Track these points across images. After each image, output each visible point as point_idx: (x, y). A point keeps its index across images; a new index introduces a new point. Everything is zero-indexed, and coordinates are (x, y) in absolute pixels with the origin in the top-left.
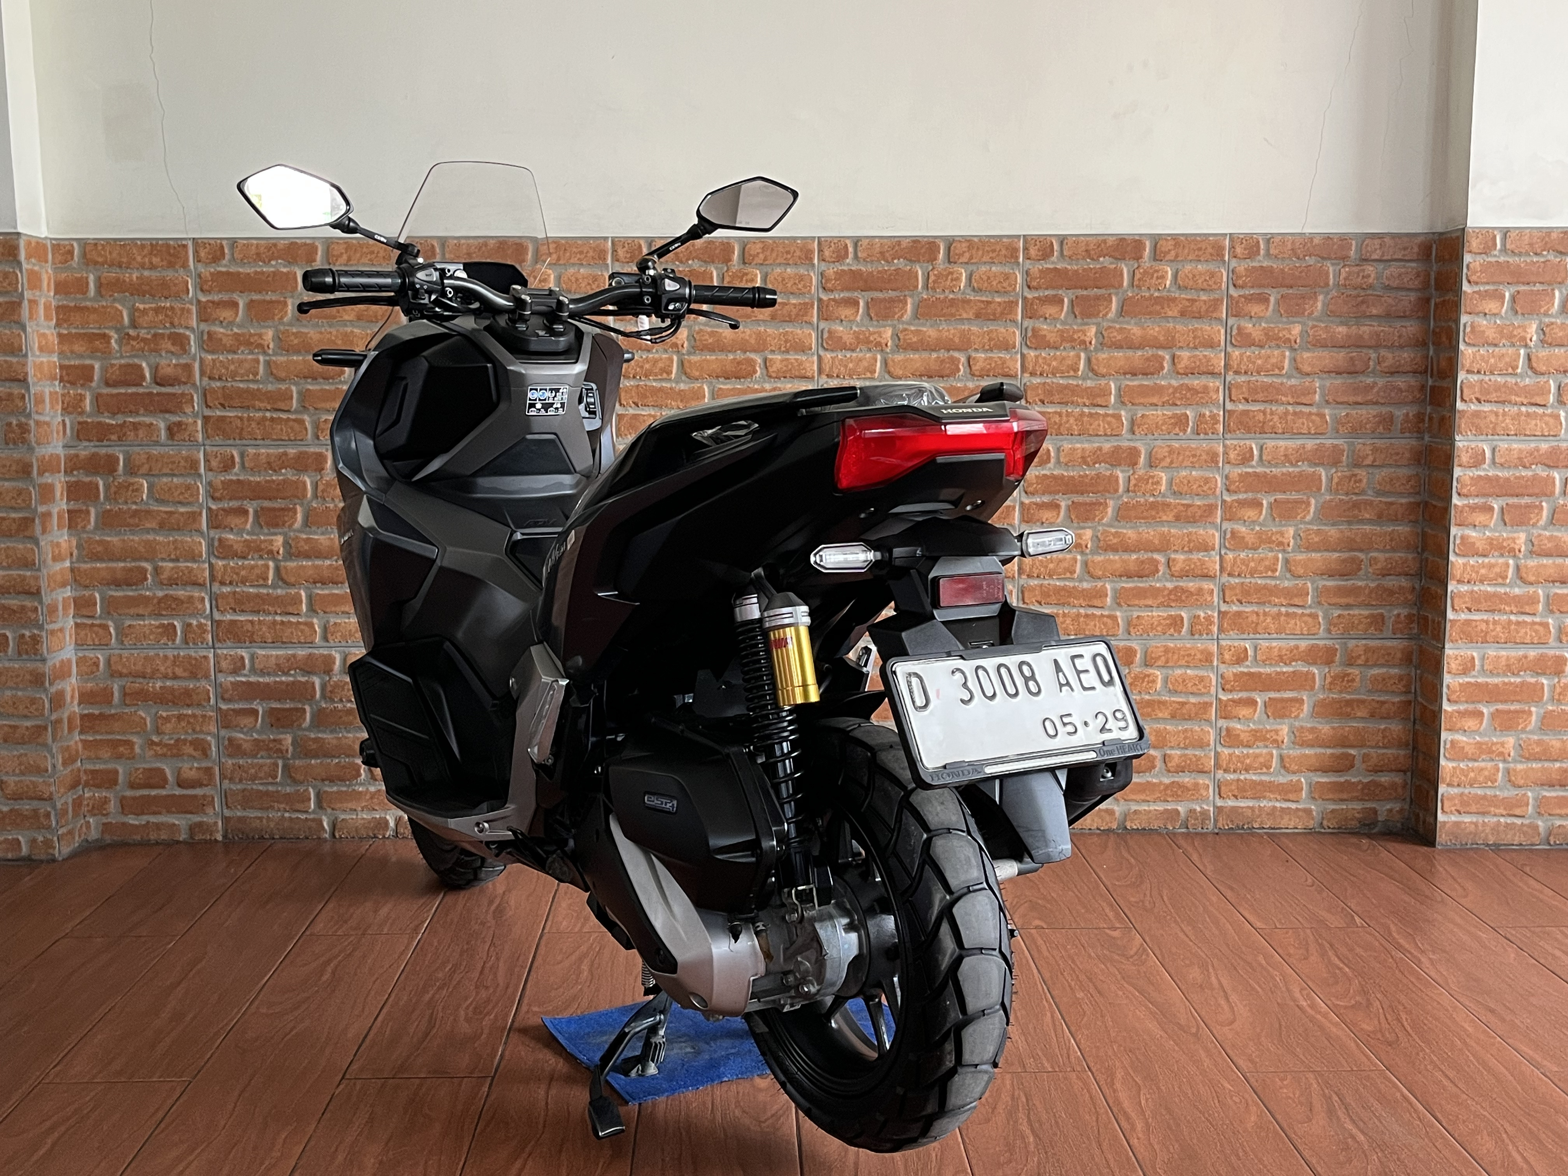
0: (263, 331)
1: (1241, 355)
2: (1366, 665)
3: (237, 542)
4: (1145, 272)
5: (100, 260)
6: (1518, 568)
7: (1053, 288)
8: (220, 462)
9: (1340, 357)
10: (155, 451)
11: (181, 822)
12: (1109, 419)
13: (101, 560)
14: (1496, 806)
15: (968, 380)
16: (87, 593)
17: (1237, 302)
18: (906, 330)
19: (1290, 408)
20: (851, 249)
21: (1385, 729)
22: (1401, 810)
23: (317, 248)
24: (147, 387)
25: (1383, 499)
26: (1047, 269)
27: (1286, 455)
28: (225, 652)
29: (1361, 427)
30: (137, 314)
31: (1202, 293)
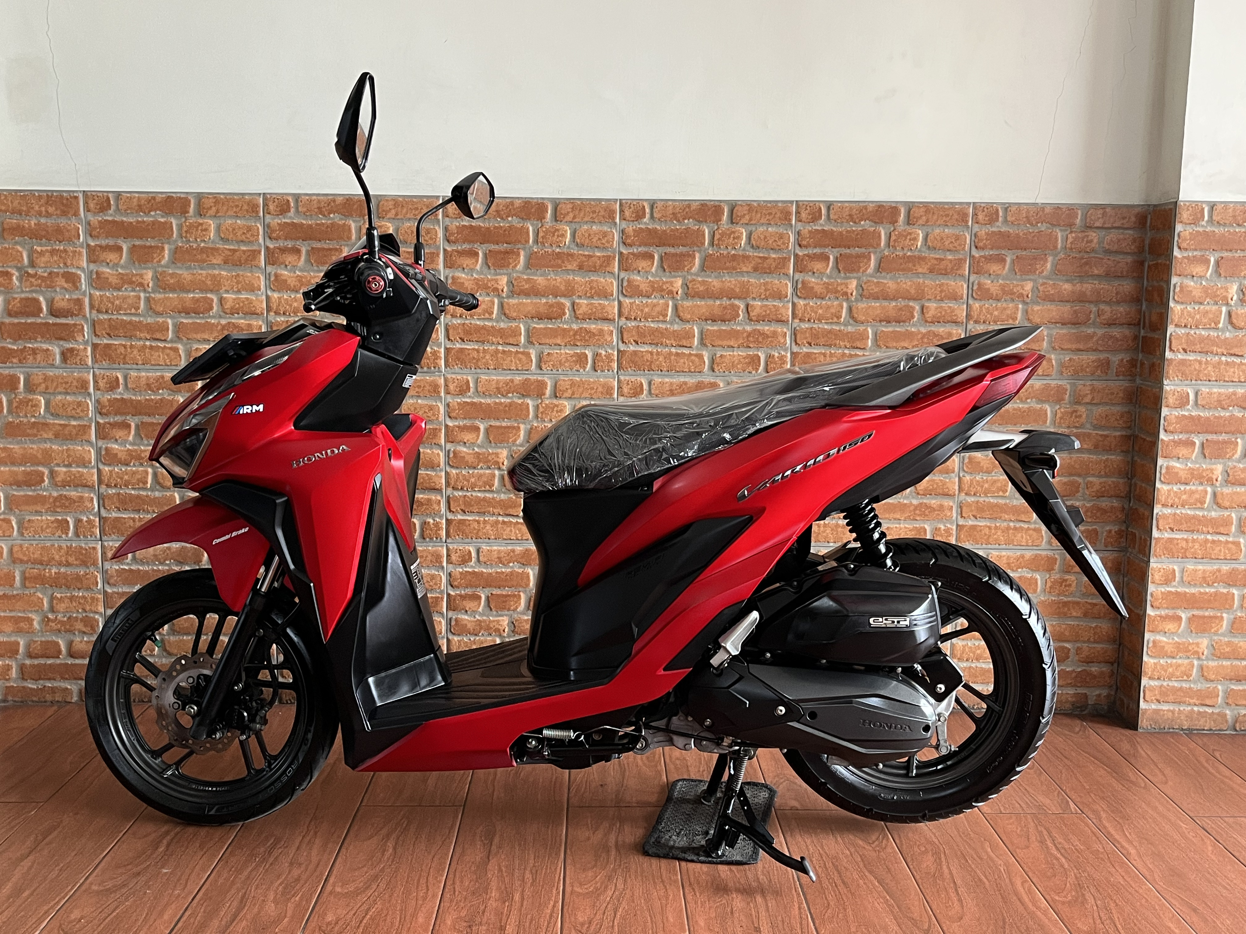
0: (145, 271)
1: (981, 307)
3: (121, 451)
4: (900, 235)
5: (3, 208)
6: (1215, 494)
7: (821, 246)
8: (107, 383)
9: (1066, 310)
13: (4, 464)
14: (1190, 697)
15: (746, 324)
17: (978, 262)
18: (694, 280)
20: (648, 210)
21: (1096, 627)
22: (1108, 696)
23: (190, 201)
24: (44, 318)
25: (1099, 432)
26: (816, 230)
28: (111, 544)
29: (1082, 370)
30: (35, 255)
31: (948, 253)
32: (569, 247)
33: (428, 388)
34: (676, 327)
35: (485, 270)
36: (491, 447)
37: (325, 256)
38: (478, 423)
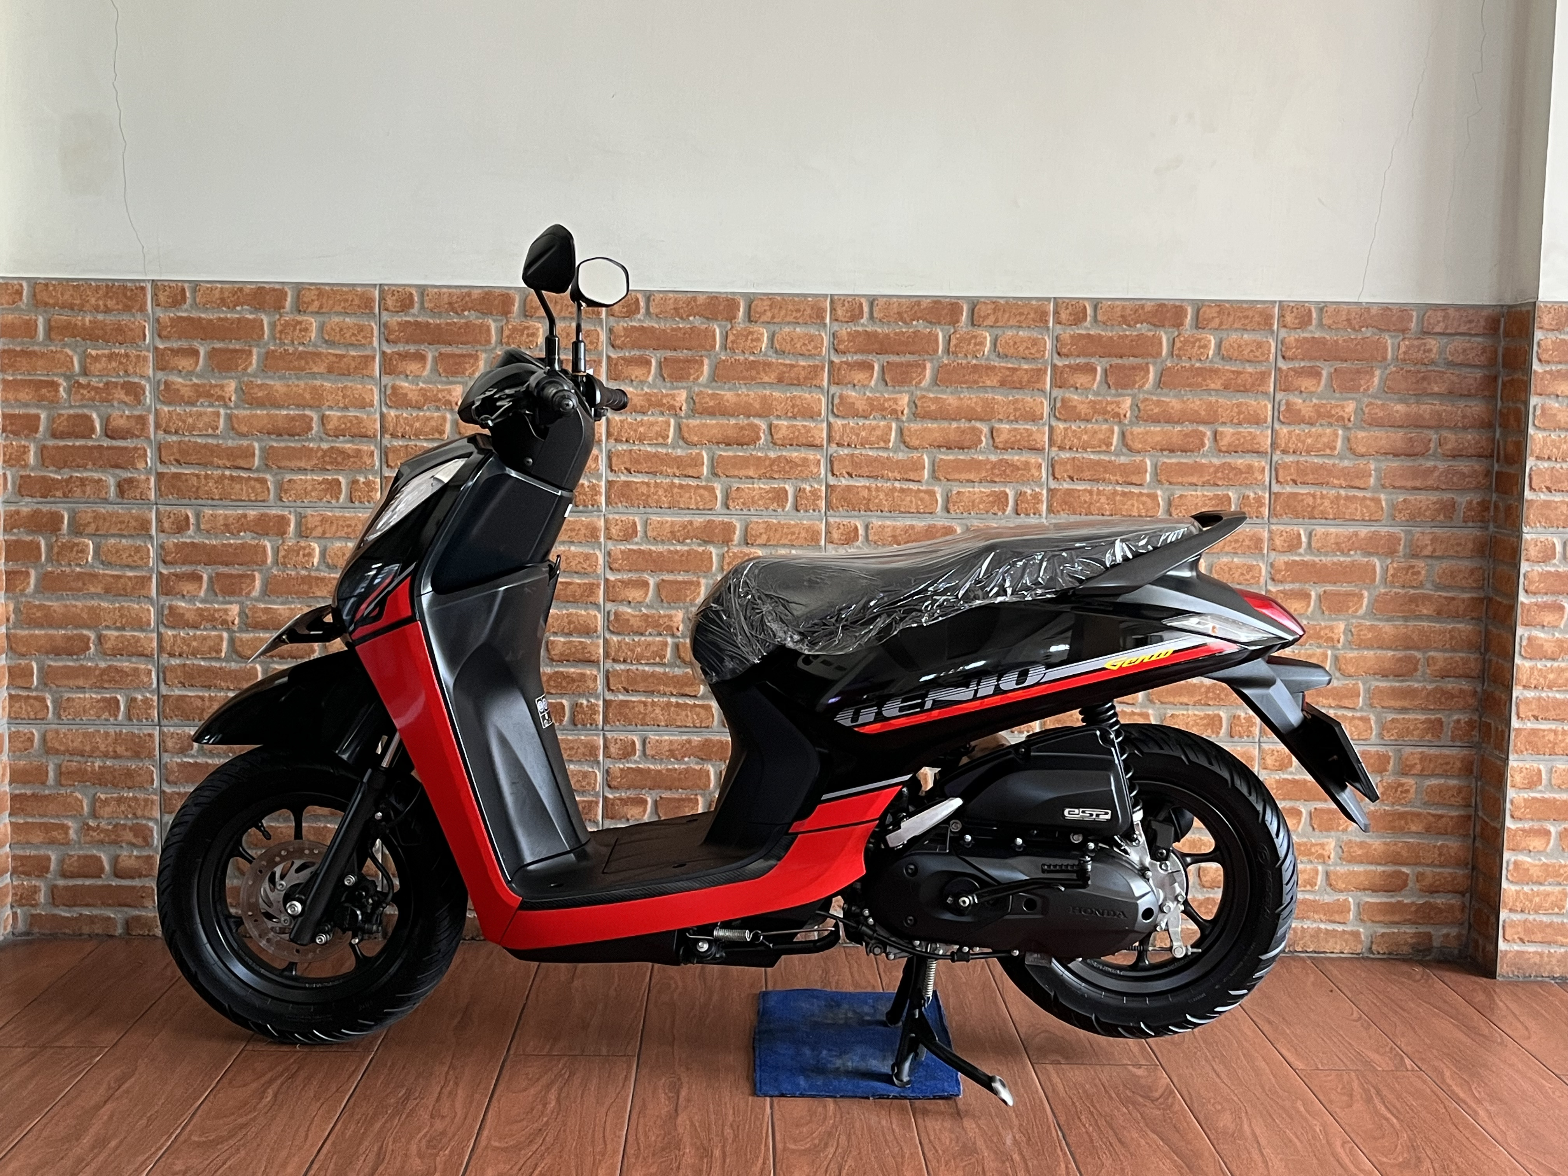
0: (226, 382)
1: (1290, 433)
2: (1421, 775)
3: (188, 610)
4: (1186, 341)
5: (51, 301)
7: (1085, 355)
8: (173, 523)
9: (1397, 437)
10: (102, 509)
11: (117, 915)
12: (1144, 499)
13: (41, 626)
14: (1563, 935)
15: (991, 452)
16: (23, 662)
17: (1286, 376)
18: (924, 397)
19: (1343, 492)
20: (866, 309)
21: (1442, 845)
22: (1458, 937)
23: (286, 293)
24: (97, 440)
25: (1444, 594)
26: (1079, 335)
27: (1337, 544)
28: (172, 729)
29: (1420, 514)
30: (88, 360)
31: (1247, 365)
32: (765, 355)
33: (583, 531)
34: (901, 456)
35: (659, 382)
36: (662, 607)
37: (456, 364)
38: (646, 576)
